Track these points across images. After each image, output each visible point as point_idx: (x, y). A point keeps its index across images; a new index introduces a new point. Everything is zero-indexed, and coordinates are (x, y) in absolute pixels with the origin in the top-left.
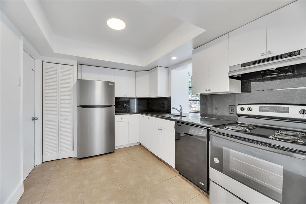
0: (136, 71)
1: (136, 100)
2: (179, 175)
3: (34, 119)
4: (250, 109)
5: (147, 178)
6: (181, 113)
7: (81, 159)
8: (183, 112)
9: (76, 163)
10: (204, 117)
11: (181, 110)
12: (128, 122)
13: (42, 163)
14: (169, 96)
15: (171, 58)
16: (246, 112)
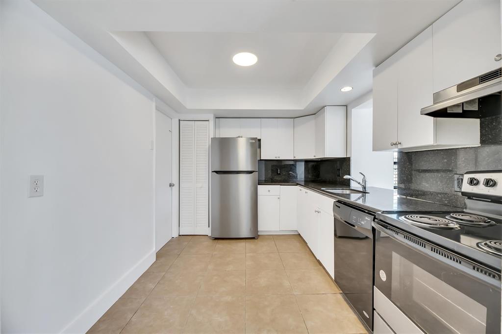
0: (295, 117)
1: (303, 163)
2: (341, 293)
3: (171, 185)
4: (490, 183)
5: (286, 283)
6: (365, 188)
7: (216, 239)
8: (368, 185)
9: (210, 242)
10: (405, 197)
11: (364, 181)
12: (279, 197)
13: (179, 235)
14: (348, 157)
15: (342, 90)
16: (481, 189)
